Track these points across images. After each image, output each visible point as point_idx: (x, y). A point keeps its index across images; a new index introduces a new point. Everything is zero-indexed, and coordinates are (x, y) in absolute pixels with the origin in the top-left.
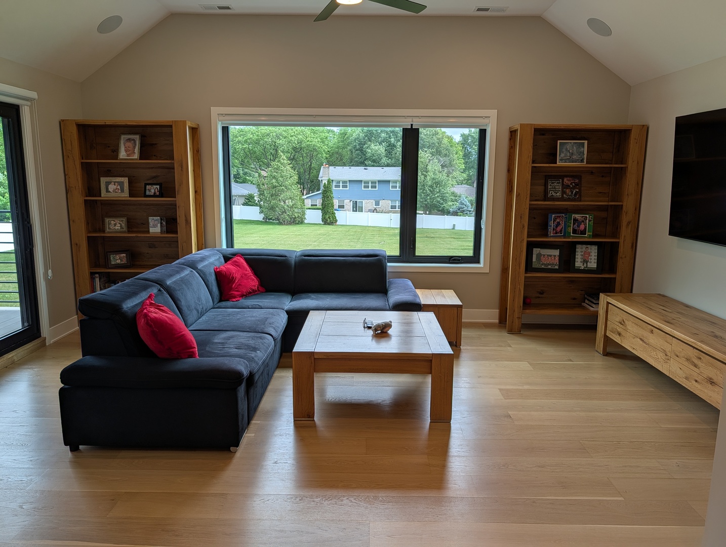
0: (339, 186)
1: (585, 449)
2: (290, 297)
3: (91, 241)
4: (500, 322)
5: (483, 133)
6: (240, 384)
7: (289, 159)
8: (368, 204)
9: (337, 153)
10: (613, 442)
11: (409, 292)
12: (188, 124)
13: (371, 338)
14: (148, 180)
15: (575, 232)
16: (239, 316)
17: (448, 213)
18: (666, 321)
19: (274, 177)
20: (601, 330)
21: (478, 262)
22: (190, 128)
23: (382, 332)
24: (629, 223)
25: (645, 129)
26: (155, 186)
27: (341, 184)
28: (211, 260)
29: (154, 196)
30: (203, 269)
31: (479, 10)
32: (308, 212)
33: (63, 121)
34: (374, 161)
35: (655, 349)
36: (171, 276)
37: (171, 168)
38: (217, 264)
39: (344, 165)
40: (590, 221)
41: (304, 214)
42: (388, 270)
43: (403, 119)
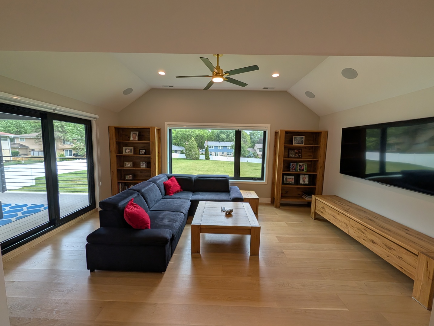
0: (211, 148)
1: (321, 274)
2: (192, 193)
3: (118, 170)
4: (271, 203)
5: (265, 133)
6: (167, 243)
7: (195, 139)
8: (220, 153)
9: (210, 137)
10: (332, 269)
11: (238, 193)
12: (156, 128)
13: (224, 216)
14: (141, 148)
15: (300, 170)
16: (171, 203)
17: (246, 157)
18: (345, 210)
19: (190, 145)
20: (313, 209)
21: (263, 180)
22: (157, 129)
23: (229, 214)
24: (321, 167)
25: (327, 132)
26: (143, 151)
27: (211, 147)
28: (162, 179)
29: (143, 154)
30: (159, 183)
31: (264, 88)
32: (200, 156)
33: (110, 126)
34: (222, 140)
35: (341, 221)
36: (144, 187)
37: (149, 144)
38: (165, 180)
39: (212, 141)
40: (305, 166)
41: (199, 156)
42: (230, 183)
43: (236, 127)
